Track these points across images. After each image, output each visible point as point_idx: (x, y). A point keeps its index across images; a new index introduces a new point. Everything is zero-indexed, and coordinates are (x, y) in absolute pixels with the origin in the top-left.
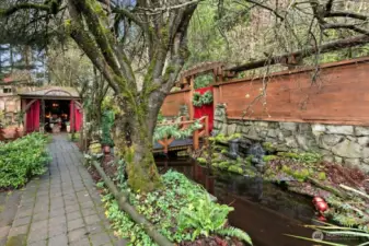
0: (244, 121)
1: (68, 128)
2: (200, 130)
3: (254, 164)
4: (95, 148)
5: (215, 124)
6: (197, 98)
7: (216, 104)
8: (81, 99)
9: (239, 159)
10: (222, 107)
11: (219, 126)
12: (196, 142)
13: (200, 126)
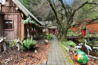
0: (95, 33)
1: (55, 34)
2: (81, 35)
3: (93, 43)
4: (59, 36)
5: (86, 34)
6: (82, 28)
7: (87, 29)
8: (57, 29)
9: (89, 41)
10: (88, 30)
11: (87, 34)
12: (80, 38)
13: (81, 34)
